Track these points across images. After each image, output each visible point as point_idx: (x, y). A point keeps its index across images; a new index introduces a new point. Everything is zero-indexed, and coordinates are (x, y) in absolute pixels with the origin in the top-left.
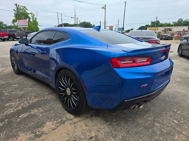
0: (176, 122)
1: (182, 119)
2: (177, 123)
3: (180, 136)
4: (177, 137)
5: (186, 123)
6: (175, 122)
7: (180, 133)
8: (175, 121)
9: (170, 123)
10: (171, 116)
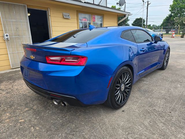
0: (21, 121)
1: (21, 127)
2: (19, 121)
3: (7, 116)
4: (8, 114)
5: (15, 127)
6: (21, 119)
7: (9, 118)
8: (23, 120)
9: (23, 117)
10: (30, 120)
